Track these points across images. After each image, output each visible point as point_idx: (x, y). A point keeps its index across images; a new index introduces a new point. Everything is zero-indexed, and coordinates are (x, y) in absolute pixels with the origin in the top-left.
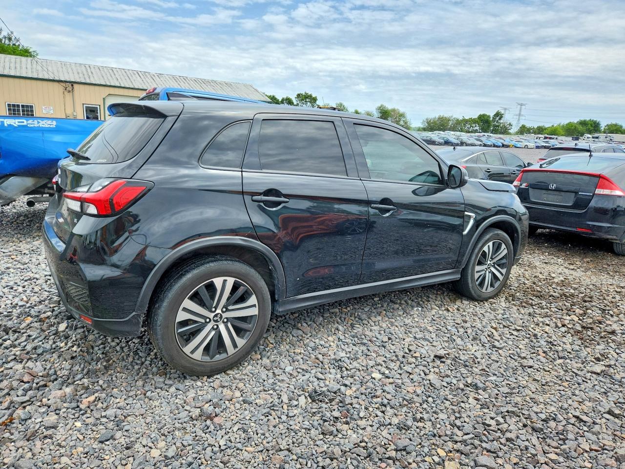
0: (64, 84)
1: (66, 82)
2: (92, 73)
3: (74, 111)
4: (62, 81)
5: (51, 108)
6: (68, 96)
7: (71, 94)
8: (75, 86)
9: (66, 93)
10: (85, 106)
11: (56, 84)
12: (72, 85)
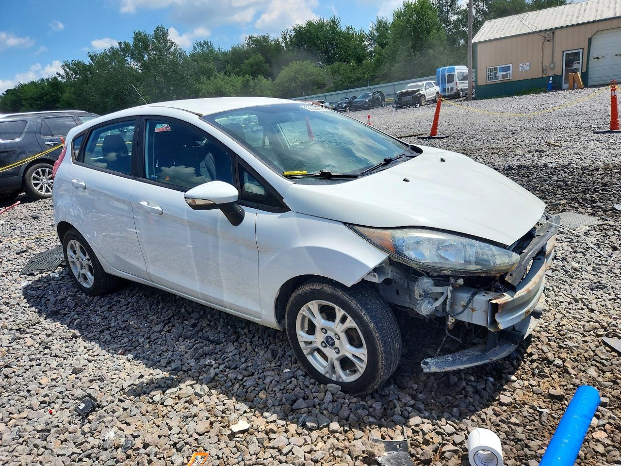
0: (543, 34)
1: (546, 30)
2: (585, 10)
3: (552, 62)
4: (541, 31)
5: (528, 64)
6: (548, 45)
7: (551, 43)
8: (557, 33)
9: (546, 43)
10: (565, 53)
11: (536, 36)
12: (553, 33)
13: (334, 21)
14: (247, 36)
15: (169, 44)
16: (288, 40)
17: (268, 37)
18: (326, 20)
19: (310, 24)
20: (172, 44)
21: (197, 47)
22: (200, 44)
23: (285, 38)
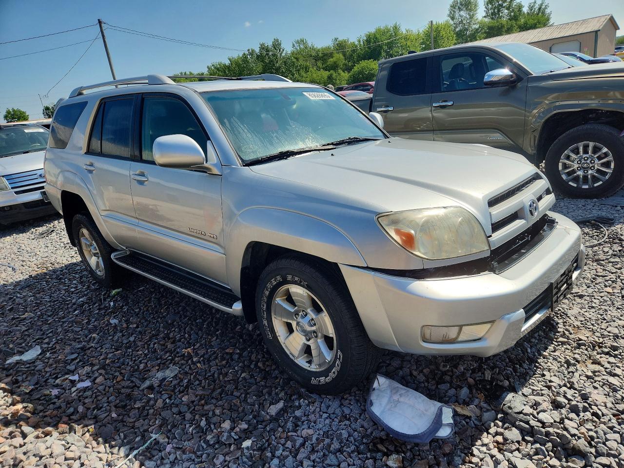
13: (396, 28)
14: (334, 38)
15: (281, 50)
16: (362, 43)
17: (348, 40)
18: (390, 25)
19: (378, 30)
20: (283, 50)
21: (295, 44)
22: (298, 42)
23: (359, 41)
